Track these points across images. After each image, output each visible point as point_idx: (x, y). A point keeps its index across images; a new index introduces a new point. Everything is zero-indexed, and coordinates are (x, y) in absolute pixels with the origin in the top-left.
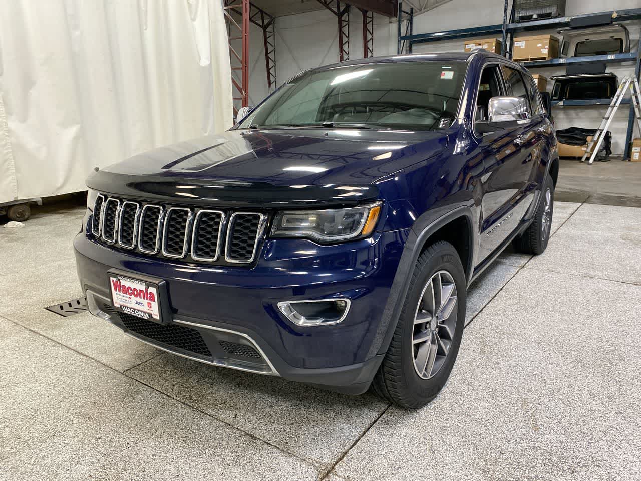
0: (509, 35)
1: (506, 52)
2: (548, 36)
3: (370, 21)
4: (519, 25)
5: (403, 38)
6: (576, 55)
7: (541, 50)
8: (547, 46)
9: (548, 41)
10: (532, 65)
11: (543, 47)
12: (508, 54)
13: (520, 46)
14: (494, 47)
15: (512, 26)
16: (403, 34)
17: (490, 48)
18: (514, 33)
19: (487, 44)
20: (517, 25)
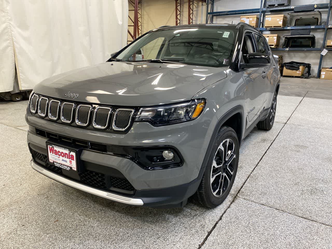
0: (263, 14)
1: (261, 23)
2: (283, 15)
3: (192, 4)
4: (269, 9)
5: (209, 13)
6: (295, 25)
8: (282, 21)
9: (282, 18)
10: (274, 29)
11: (280, 21)
13: (268, 20)
14: (255, 20)
15: (265, 9)
16: (209, 11)
17: (253, 20)
18: (265, 13)
19: (252, 18)
20: (267, 9)
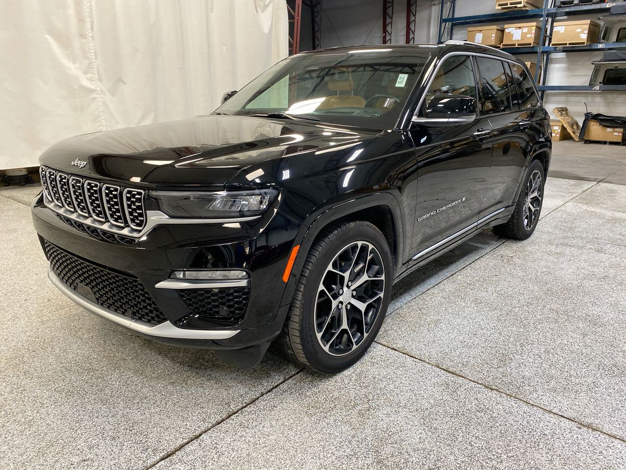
0: (550, 20)
1: (546, 37)
2: (588, 21)
3: (414, 3)
4: (561, 10)
5: (445, 21)
6: (618, 40)
7: (581, 35)
8: (586, 32)
9: (587, 26)
10: (571, 49)
11: (582, 32)
12: (548, 38)
13: (559, 31)
14: (534, 32)
15: (553, 10)
16: (445, 17)
17: (529, 32)
18: (555, 17)
19: (527, 29)
20: (558, 10)
